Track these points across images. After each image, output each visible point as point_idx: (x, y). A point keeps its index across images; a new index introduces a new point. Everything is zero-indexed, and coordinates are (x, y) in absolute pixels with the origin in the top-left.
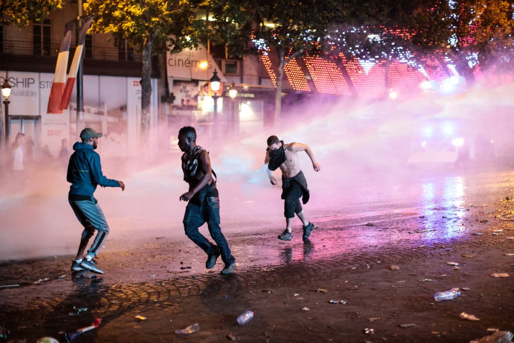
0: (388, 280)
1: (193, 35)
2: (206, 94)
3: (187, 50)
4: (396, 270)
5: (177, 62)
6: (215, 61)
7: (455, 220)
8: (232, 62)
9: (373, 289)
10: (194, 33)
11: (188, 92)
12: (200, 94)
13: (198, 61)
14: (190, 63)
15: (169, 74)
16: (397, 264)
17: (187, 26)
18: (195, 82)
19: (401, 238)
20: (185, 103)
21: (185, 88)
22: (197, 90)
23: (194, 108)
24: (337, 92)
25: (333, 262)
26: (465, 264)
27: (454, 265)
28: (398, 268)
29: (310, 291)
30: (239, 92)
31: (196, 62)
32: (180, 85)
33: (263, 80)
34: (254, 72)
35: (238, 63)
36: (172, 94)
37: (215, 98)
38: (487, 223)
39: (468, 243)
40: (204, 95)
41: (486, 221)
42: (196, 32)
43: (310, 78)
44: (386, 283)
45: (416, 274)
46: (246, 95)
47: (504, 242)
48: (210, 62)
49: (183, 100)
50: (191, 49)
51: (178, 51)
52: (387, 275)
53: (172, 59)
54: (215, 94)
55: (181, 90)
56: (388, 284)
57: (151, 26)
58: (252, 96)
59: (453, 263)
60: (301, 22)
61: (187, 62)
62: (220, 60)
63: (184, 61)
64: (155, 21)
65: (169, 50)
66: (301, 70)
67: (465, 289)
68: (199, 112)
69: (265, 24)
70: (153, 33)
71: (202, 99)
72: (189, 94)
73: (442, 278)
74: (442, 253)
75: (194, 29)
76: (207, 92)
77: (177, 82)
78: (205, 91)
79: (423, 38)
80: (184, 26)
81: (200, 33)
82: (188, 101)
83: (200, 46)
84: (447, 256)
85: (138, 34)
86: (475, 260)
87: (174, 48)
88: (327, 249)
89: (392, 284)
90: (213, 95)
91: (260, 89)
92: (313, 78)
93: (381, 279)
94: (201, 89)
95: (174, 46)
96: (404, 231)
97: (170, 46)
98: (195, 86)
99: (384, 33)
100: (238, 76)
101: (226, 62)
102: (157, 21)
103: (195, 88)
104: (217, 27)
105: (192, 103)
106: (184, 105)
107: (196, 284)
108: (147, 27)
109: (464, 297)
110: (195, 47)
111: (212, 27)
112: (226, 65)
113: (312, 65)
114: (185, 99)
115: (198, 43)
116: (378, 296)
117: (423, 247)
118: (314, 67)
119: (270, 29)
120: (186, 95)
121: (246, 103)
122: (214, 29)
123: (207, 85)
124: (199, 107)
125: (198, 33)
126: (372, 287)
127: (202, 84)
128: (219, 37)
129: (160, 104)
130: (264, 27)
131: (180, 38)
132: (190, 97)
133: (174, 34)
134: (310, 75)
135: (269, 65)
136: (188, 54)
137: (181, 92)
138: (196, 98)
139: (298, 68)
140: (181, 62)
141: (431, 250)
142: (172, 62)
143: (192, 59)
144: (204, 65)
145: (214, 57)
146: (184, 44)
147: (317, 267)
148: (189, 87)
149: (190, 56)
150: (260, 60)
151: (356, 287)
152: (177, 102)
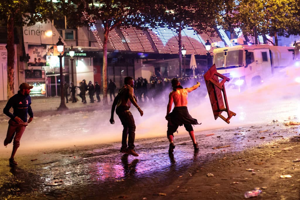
0: (208, 184)
1: (43, 13)
2: (52, 54)
3: (38, 23)
4: (212, 176)
5: (30, 31)
6: (58, 30)
7: (242, 138)
8: (70, 31)
9: (199, 192)
10: (44, 11)
11: (39, 53)
12: (48, 54)
13: (45, 31)
14: (40, 33)
15: (25, 41)
16: (211, 172)
17: (39, 6)
18: (44, 46)
19: (208, 153)
20: (37, 61)
21: (37, 50)
22: (46, 51)
23: (44, 64)
24: (144, 50)
25: (165, 172)
26: (258, 169)
27: (251, 171)
28: (212, 175)
29: (154, 195)
30: (75, 52)
31: (44, 32)
32: (33, 48)
33: (92, 44)
34: (86, 38)
35: (74, 32)
36: (28, 55)
37: (60, 57)
38: (265, 139)
39: (256, 154)
40: (51, 55)
41: (264, 138)
42: (46, 11)
43: (125, 41)
44: (207, 186)
45: (226, 179)
46: (80, 54)
47: (280, 153)
48: (54, 31)
49: (35, 59)
50: (42, 23)
51: (33, 24)
52: (206, 181)
53: (27, 30)
54: (60, 54)
55: (34, 51)
56: (208, 187)
57: (13, 7)
58: (85, 54)
59: (250, 169)
60: (119, 2)
61: (38, 32)
62: (61, 30)
63: (35, 31)
64: (16, 3)
65: (26, 24)
66: (118, 35)
67: (264, 188)
68: (47, 67)
69: (94, 4)
70: (15, 11)
71: (49, 58)
72: (40, 54)
73: (245, 181)
74: (241, 162)
75: (44, 8)
76: (53, 53)
77: (31, 46)
78: (51, 52)
79: (204, 12)
80: (37, 6)
81: (48, 11)
82: (39, 59)
83: (48, 20)
84: (245, 164)
85: (4, 13)
86: (265, 166)
87: (30, 22)
88: (157, 163)
89: (211, 187)
90: (59, 55)
91: (90, 50)
92: (127, 41)
93: (202, 184)
94: (49, 51)
95: (29, 20)
96: (209, 148)
97: (27, 20)
98: (44, 49)
99: (177, 9)
100: (75, 41)
101: (65, 31)
102: (17, 3)
103: (44, 50)
104: (60, 7)
105: (42, 61)
106: (36, 63)
107: (68, 194)
108: (10, 7)
109: (265, 194)
110: (44, 21)
111: (56, 7)
112: (65, 33)
113: (126, 32)
114: (37, 58)
115: (47, 18)
116: (203, 196)
117: (225, 159)
118: (127, 33)
119: (97, 8)
120: (38, 55)
121: (80, 60)
122: (57, 8)
123: (52, 48)
124: (47, 64)
125: (47, 11)
126: (198, 190)
127: (49, 47)
128: (62, 14)
129: (19, 62)
130: (93, 6)
131: (34, 15)
132: (41, 57)
133: (29, 12)
134: (125, 39)
135: (96, 33)
136: (38, 26)
137: (34, 53)
138: (45, 57)
139: (116, 34)
140: (33, 32)
141: (232, 161)
142: (27, 32)
143: (41, 29)
144: (49, 34)
145: (57, 28)
146: (37, 19)
147: (154, 177)
148: (39, 50)
149: (39, 27)
150: (90, 30)
151: (186, 190)
152: (32, 60)
